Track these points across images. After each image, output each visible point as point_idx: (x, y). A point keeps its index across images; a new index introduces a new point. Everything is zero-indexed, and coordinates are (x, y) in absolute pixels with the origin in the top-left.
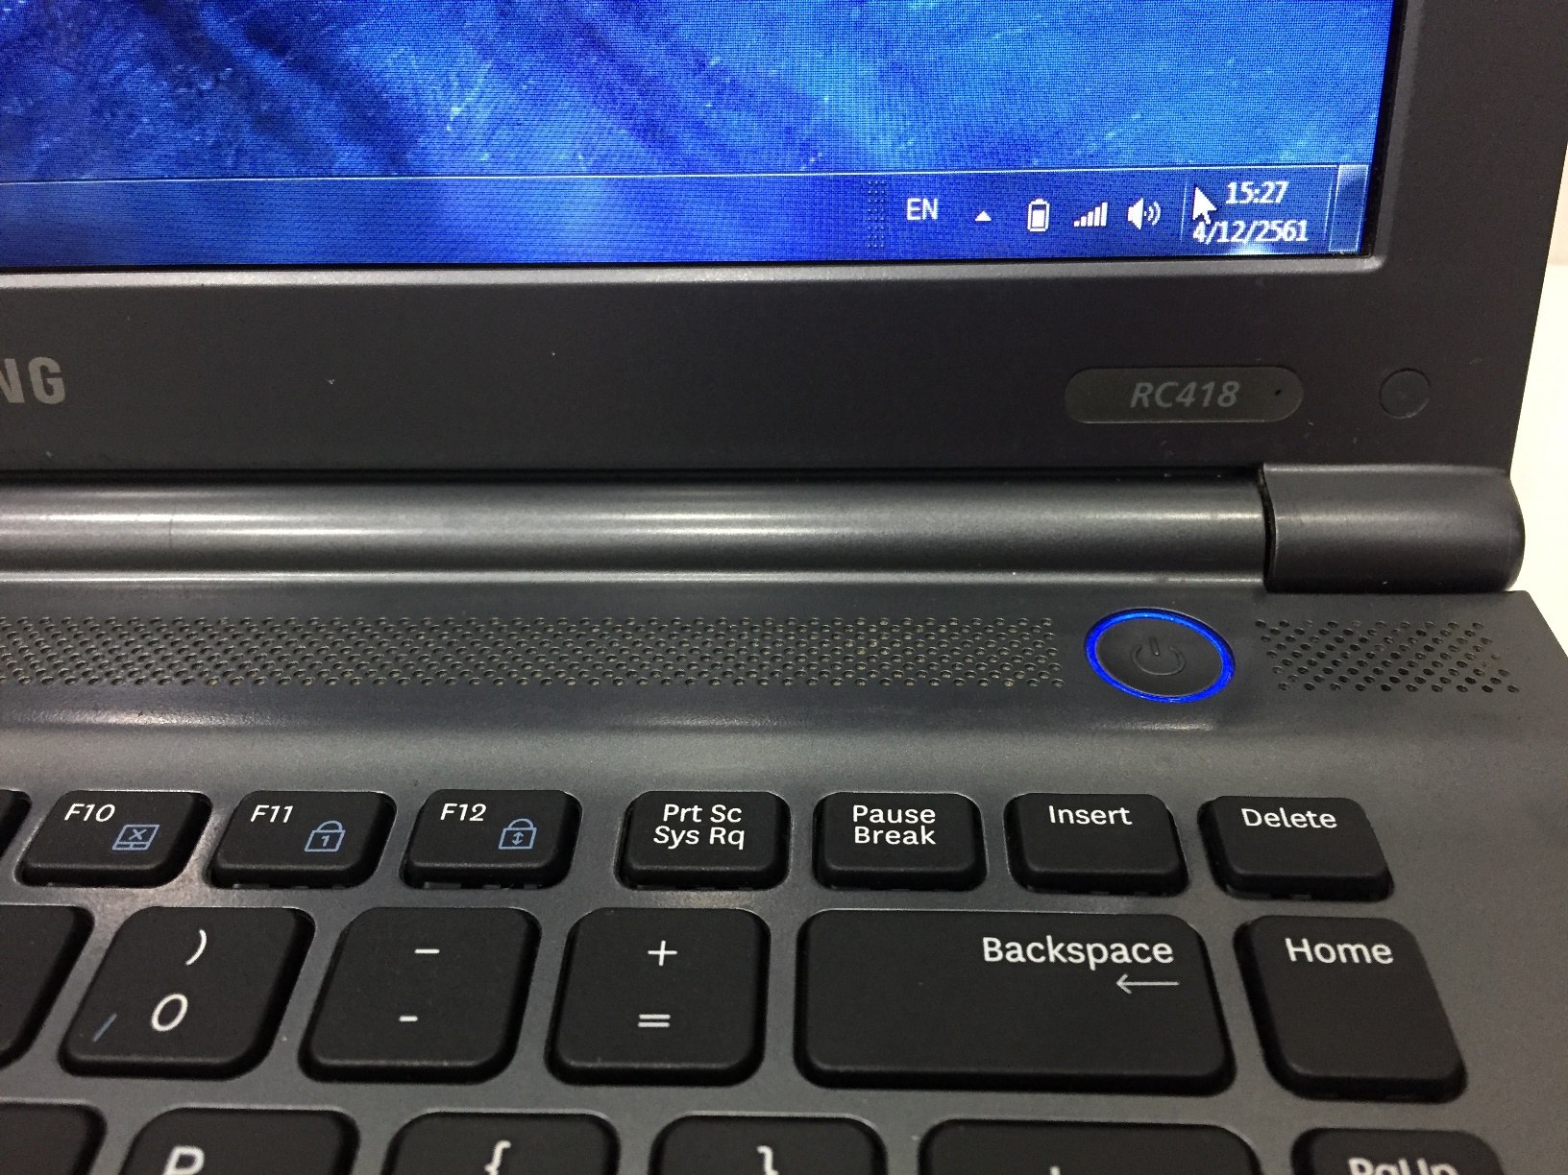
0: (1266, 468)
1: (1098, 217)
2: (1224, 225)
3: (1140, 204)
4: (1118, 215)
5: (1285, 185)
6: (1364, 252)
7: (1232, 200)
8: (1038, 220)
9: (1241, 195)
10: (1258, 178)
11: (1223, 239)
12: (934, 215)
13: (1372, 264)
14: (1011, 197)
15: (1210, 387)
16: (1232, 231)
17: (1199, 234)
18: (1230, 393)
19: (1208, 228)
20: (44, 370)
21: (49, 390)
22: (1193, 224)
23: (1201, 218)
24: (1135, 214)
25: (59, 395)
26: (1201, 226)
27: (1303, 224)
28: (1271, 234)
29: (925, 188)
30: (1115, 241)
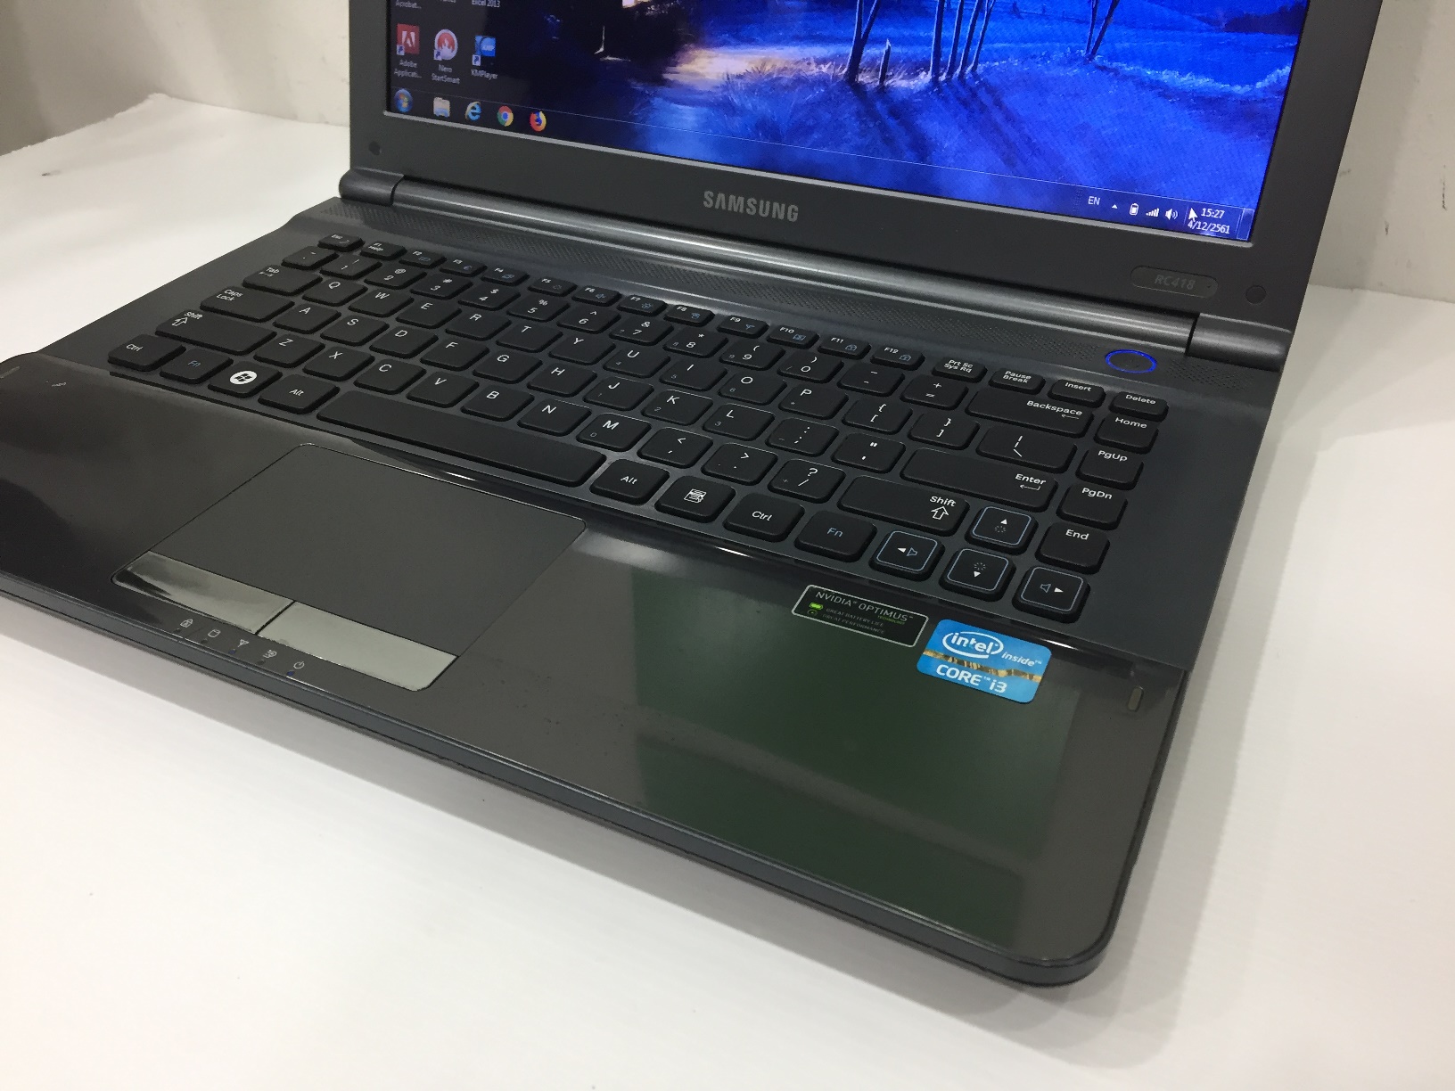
0: (1202, 315)
1: (1155, 213)
2: (1200, 223)
3: (1171, 211)
4: (1162, 213)
5: (1223, 212)
6: (1248, 241)
7: (1204, 215)
8: (1134, 211)
9: (1207, 213)
10: (1214, 208)
11: (1199, 228)
12: (1098, 203)
13: (1249, 245)
14: (1126, 201)
15: (1184, 281)
16: (1202, 226)
17: (1190, 225)
18: (1191, 284)
19: (1194, 223)
20: (793, 210)
21: (792, 217)
22: (1188, 221)
23: (1192, 219)
24: (1169, 214)
25: (795, 219)
26: (1191, 222)
27: (1228, 227)
28: (1216, 229)
29: (1094, 193)
30: (1160, 223)
